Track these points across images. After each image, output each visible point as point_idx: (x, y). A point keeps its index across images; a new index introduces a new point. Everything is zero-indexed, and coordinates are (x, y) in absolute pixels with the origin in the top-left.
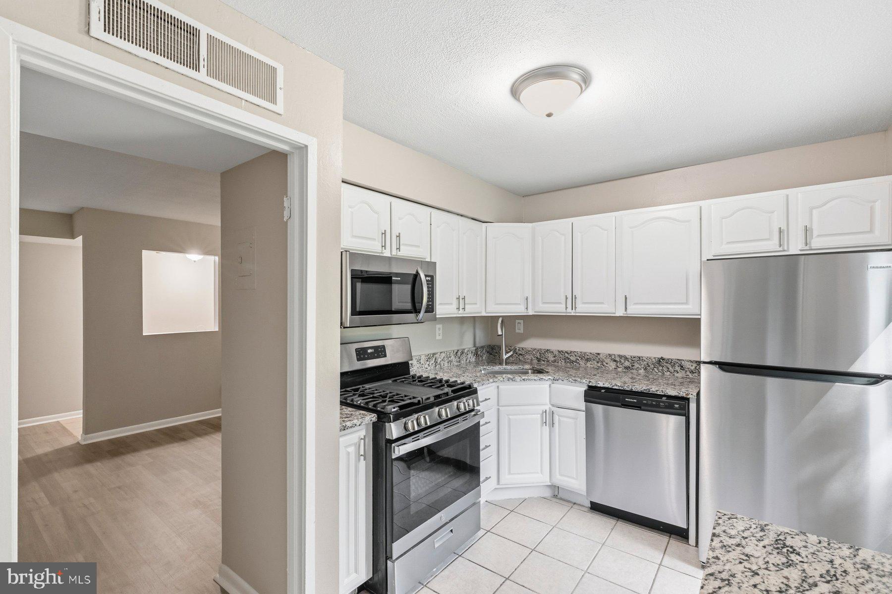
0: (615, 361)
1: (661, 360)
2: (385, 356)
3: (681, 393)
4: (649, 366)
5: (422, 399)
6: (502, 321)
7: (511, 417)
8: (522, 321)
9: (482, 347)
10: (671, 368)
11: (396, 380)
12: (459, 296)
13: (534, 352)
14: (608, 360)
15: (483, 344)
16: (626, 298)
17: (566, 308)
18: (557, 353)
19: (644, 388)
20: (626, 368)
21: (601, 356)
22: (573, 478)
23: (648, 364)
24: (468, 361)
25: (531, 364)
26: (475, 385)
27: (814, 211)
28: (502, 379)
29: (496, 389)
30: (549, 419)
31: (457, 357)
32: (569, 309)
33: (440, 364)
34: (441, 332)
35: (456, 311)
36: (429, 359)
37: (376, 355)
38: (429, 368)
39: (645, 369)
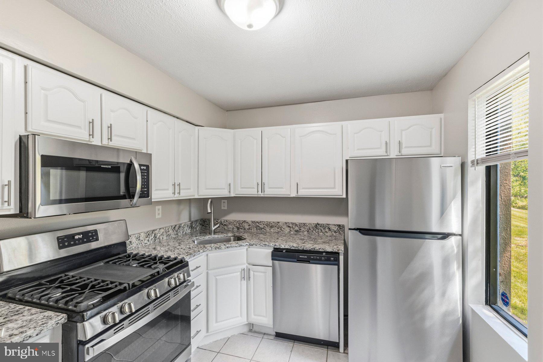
0: (289, 227)
1: (318, 225)
2: (97, 239)
3: (335, 249)
4: (310, 229)
5: (129, 284)
6: (211, 202)
7: (217, 277)
8: (226, 201)
9: (196, 221)
10: (323, 230)
11: (108, 262)
12: (175, 183)
13: (235, 223)
14: (285, 227)
15: (196, 219)
16: (297, 185)
17: (258, 191)
18: (250, 223)
19: (311, 247)
20: (297, 231)
21: (280, 223)
22: (264, 316)
23: (309, 228)
24: (184, 233)
25: (233, 232)
26: (187, 259)
27: (403, 132)
28: (210, 249)
29: (206, 257)
30: (246, 275)
31: (175, 231)
32: (260, 192)
33: (159, 238)
34: (160, 212)
35: (172, 195)
36: (148, 235)
37: (85, 240)
38: (148, 243)
39: (308, 231)
